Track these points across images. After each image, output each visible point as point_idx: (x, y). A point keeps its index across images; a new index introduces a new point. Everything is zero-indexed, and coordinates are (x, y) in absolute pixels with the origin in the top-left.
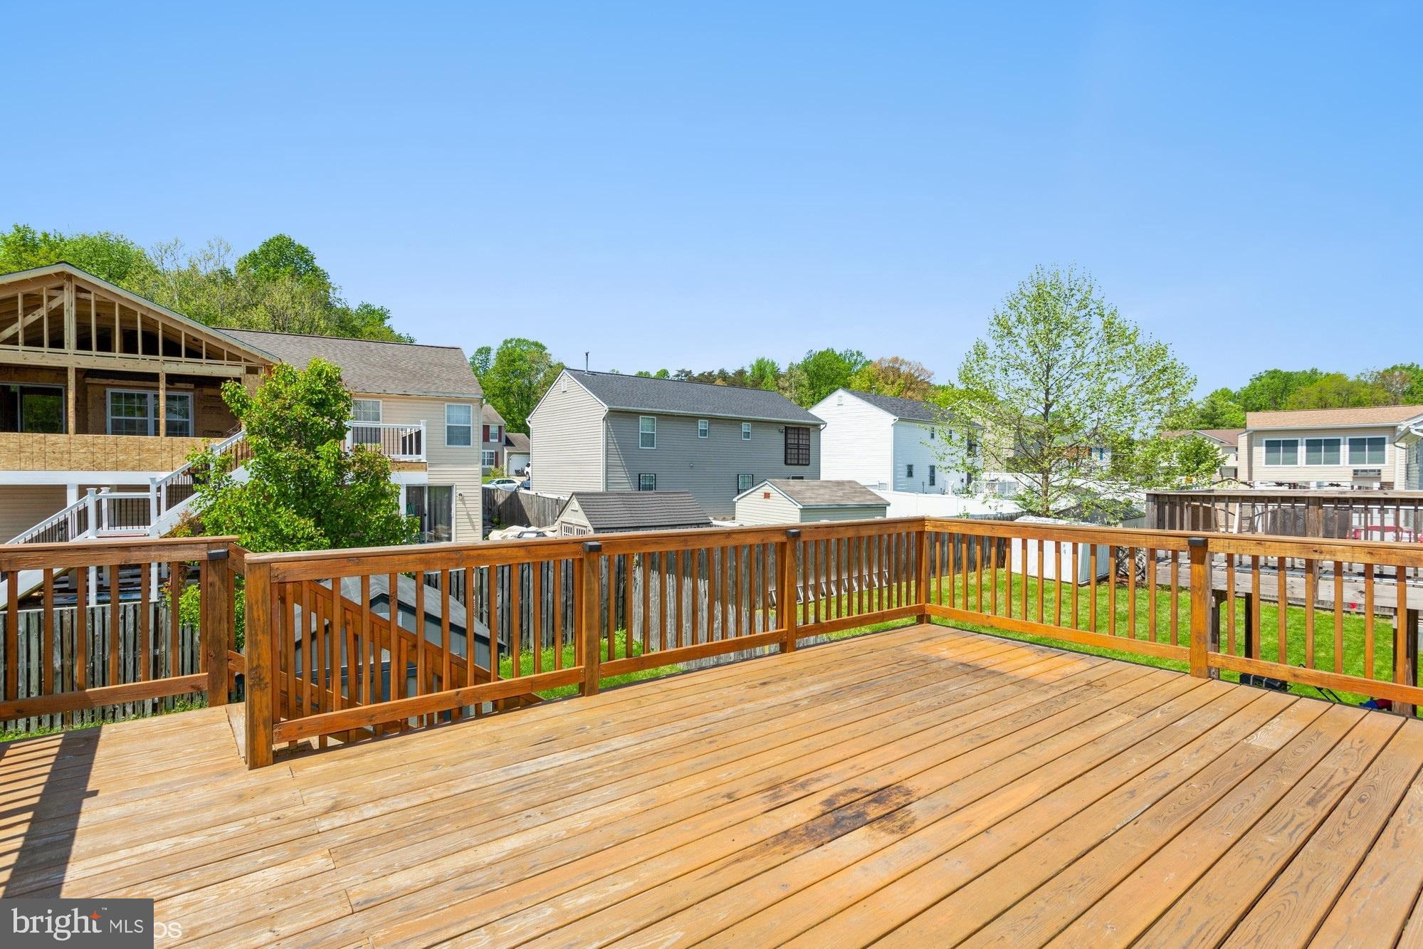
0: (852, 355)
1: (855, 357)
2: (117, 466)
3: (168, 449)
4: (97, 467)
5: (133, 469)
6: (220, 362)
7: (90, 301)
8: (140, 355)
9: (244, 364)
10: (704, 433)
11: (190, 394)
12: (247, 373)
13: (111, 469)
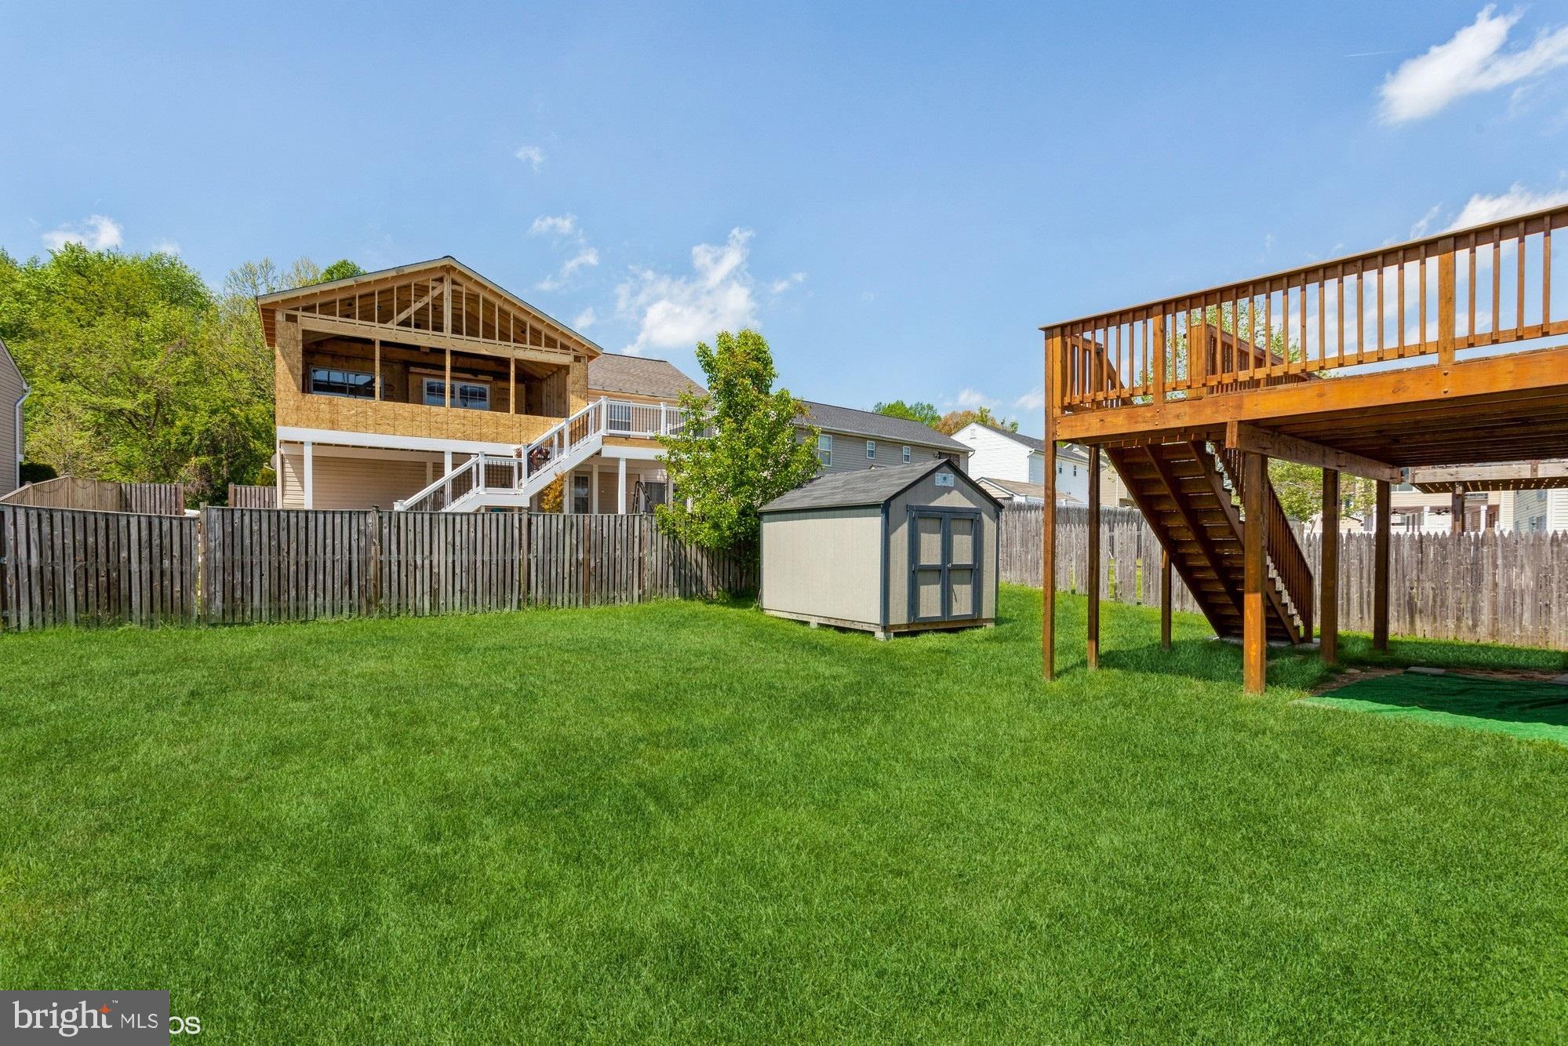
0: (923, 408)
1: (926, 412)
2: (481, 438)
3: (518, 425)
4: (466, 437)
5: (492, 441)
6: (554, 350)
7: (462, 293)
8: (497, 341)
9: (573, 354)
10: (872, 453)
11: (487, 387)
12: (575, 361)
13: (477, 440)
